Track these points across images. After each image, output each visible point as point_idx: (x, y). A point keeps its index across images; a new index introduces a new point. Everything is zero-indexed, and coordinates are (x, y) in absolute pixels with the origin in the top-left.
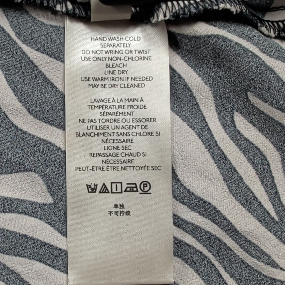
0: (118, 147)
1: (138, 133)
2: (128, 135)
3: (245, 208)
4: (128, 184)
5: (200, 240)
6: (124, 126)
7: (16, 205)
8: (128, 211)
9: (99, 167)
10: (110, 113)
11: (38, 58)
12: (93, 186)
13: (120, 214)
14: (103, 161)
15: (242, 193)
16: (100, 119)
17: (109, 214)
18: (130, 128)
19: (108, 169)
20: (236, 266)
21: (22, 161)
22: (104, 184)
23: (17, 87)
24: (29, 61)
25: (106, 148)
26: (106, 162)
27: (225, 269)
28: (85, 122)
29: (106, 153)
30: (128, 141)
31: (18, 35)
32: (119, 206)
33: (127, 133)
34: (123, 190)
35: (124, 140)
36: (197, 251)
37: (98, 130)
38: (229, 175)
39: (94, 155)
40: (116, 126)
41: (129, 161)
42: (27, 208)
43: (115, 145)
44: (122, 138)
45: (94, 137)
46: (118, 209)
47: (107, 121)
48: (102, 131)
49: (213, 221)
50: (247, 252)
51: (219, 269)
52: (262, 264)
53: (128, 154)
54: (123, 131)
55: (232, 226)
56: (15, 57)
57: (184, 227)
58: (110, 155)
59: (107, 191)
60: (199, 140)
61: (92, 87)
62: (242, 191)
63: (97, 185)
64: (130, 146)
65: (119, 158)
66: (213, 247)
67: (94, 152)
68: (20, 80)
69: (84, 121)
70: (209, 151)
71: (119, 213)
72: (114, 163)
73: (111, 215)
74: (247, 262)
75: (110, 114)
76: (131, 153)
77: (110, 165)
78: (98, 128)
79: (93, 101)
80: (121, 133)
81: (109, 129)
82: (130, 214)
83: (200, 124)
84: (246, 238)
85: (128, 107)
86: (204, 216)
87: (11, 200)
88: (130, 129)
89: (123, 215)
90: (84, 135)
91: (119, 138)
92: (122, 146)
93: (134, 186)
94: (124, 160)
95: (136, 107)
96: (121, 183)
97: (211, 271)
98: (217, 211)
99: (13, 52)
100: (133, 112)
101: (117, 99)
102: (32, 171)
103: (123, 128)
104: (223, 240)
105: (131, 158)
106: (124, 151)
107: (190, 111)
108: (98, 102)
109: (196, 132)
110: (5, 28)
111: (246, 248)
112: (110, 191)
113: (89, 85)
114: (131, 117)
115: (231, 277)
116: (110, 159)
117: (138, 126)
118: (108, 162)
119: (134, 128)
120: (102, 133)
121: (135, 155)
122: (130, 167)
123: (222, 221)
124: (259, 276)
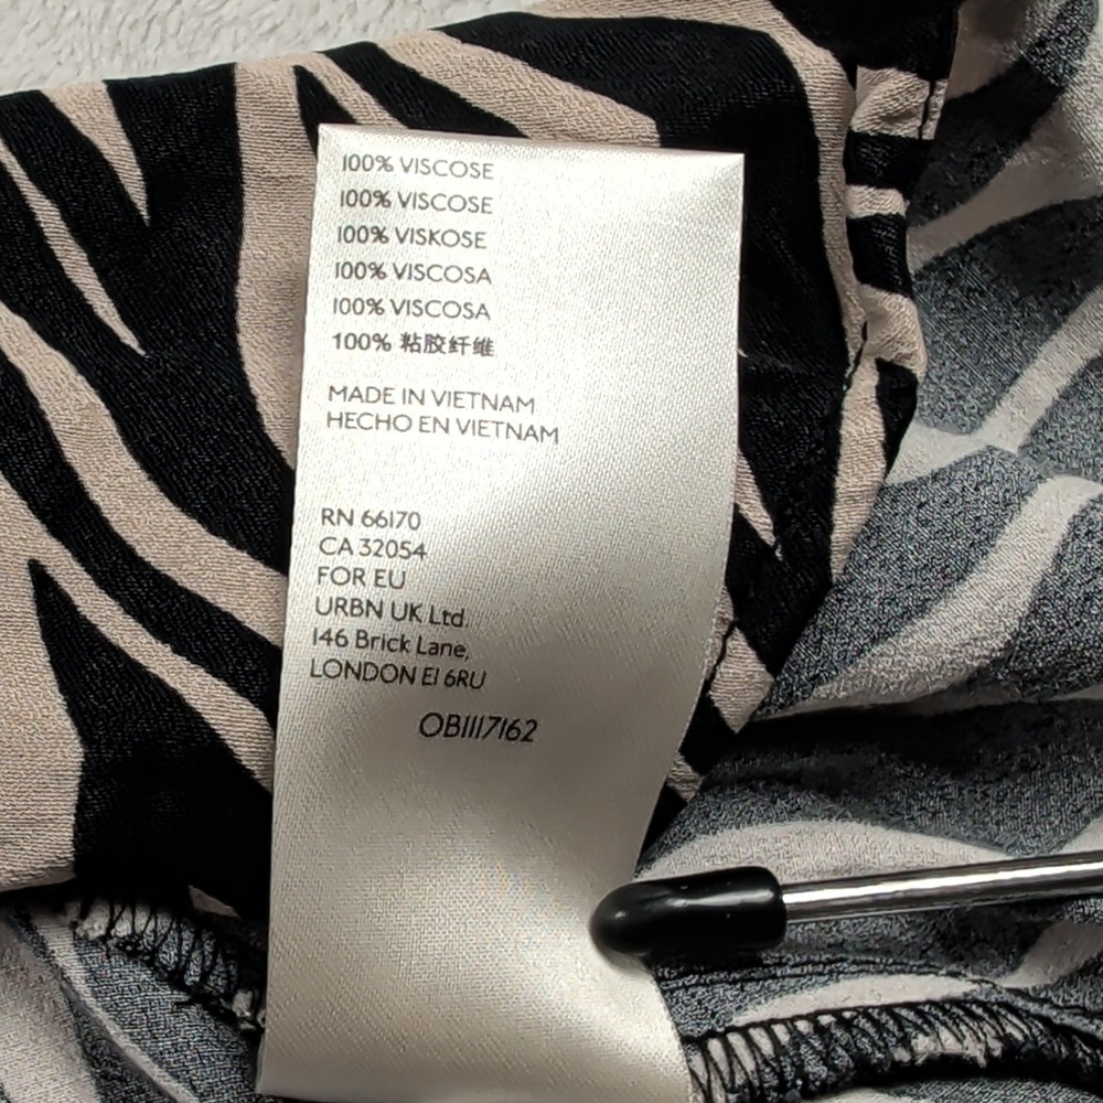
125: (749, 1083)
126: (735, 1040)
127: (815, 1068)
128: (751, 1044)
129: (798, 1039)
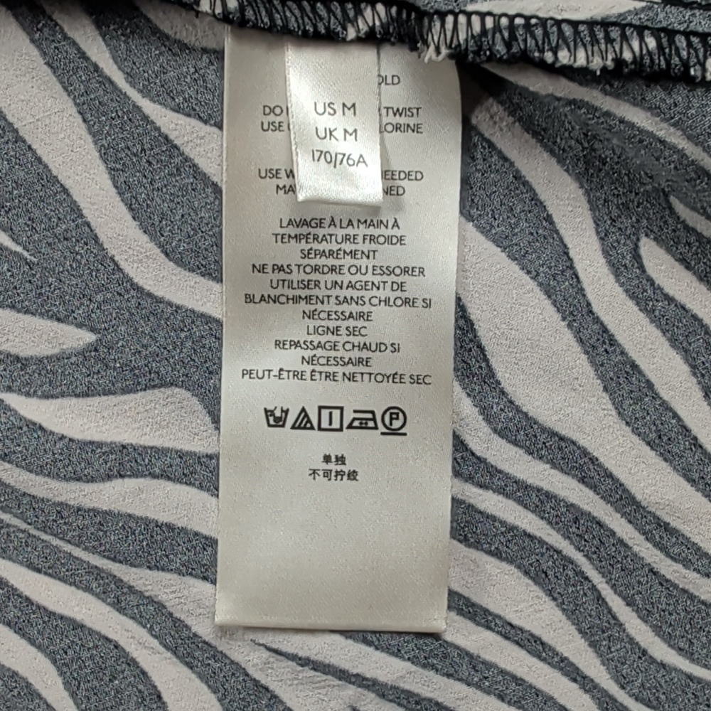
0: (337, 329)
1: (383, 298)
2: (360, 302)
3: (654, 452)
4: (355, 411)
5: (557, 523)
6: (353, 283)
7: (147, 460)
8: (354, 472)
9: (295, 371)
10: (324, 251)
11: (178, 127)
12: (278, 413)
13: (336, 476)
14: (303, 358)
15: (648, 418)
16: (299, 266)
17: (310, 475)
18: (367, 287)
19: (314, 378)
20: (639, 582)
21: (154, 365)
22: (303, 410)
23: (137, 200)
24: (160, 136)
25: (311, 330)
26: (310, 361)
27: (613, 587)
28: (265, 270)
29: (311, 342)
30: (361, 315)
31: (130, 79)
32: (333, 459)
33: (358, 298)
34: (345, 424)
35: (351, 313)
36: (550, 548)
37: (295, 289)
38: (619, 378)
39: (284, 344)
40: (336, 282)
41: (360, 361)
42: (171, 466)
43: (332, 324)
44: (346, 308)
45: (286, 305)
46: (333, 467)
47: (316, 269)
48: (304, 293)
49: (582, 480)
50: (661, 549)
51: (599, 587)
52: (695, 575)
53: (359, 346)
54: (349, 293)
55: (626, 491)
56: (128, 128)
57: (520, 497)
58: (319, 345)
59: (308, 425)
60: (547, 303)
61: (285, 193)
62: (648, 414)
63: (288, 410)
64: (365, 327)
65: (339, 354)
66: (585, 540)
67: (285, 339)
68: (145, 181)
69: (263, 268)
70: (570, 326)
71: (333, 474)
72: (328, 364)
73: (314, 479)
74: (663, 572)
75: (323, 254)
76: (365, 344)
77: (318, 368)
78: (295, 285)
79: (285, 224)
80: (345, 298)
81: (320, 288)
82: (357, 478)
83: (553, 264)
84: (658, 518)
85: (364, 239)
86: (562, 470)
87: (135, 449)
88: (366, 289)
89: (342, 479)
90: (265, 300)
91: (340, 308)
92: (347, 328)
93: (370, 416)
94: (350, 359)
95: (382, 240)
96: (341, 409)
97: (581, 592)
98: (590, 459)
99: (123, 118)
100: (374, 252)
101: (341, 220)
102: (176, 386)
103: (351, 286)
104: (607, 522)
105: (365, 354)
106: (351, 338)
107: (532, 234)
108: (298, 226)
109: (540, 284)
110: (101, 65)
111: (658, 539)
112: (315, 424)
113: (278, 186)
114: (371, 263)
115: (628, 605)
116: (318, 355)
117: (384, 282)
118: (314, 362)
119: (374, 288)
120: (303, 296)
121: (373, 347)
122: (362, 374)
123: (602, 479)
124: (688, 603)
125: (459, 45)
126: (462, 19)
127: (500, 48)
128: (469, 23)
129: (497, 28)
